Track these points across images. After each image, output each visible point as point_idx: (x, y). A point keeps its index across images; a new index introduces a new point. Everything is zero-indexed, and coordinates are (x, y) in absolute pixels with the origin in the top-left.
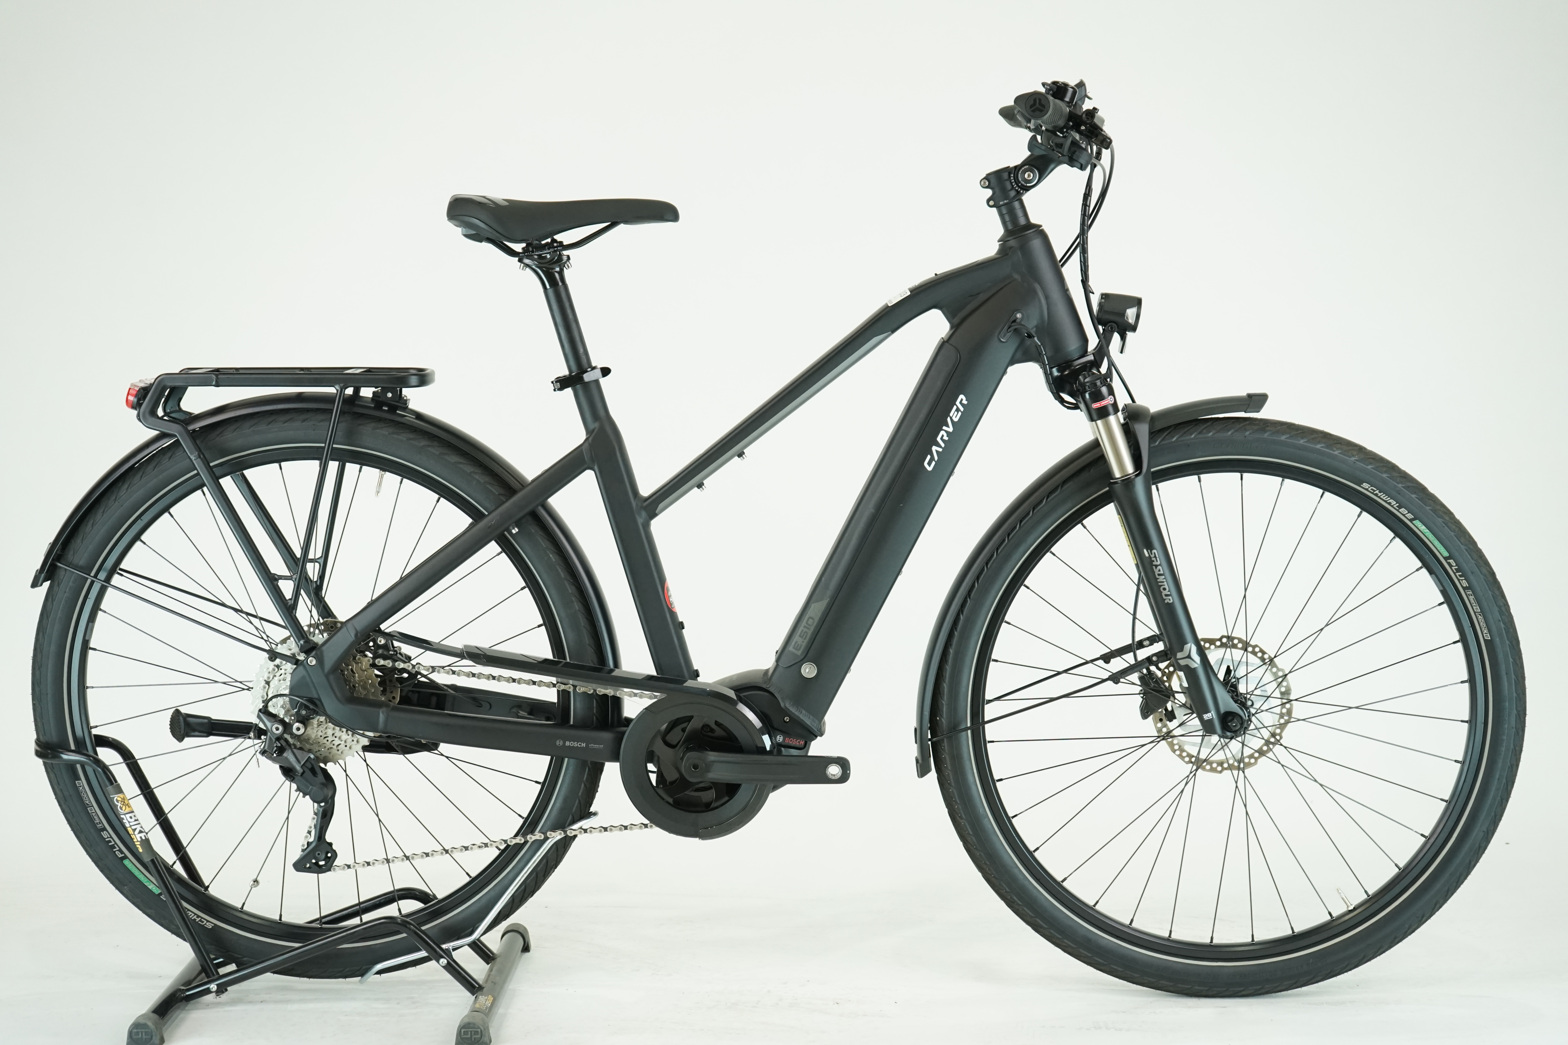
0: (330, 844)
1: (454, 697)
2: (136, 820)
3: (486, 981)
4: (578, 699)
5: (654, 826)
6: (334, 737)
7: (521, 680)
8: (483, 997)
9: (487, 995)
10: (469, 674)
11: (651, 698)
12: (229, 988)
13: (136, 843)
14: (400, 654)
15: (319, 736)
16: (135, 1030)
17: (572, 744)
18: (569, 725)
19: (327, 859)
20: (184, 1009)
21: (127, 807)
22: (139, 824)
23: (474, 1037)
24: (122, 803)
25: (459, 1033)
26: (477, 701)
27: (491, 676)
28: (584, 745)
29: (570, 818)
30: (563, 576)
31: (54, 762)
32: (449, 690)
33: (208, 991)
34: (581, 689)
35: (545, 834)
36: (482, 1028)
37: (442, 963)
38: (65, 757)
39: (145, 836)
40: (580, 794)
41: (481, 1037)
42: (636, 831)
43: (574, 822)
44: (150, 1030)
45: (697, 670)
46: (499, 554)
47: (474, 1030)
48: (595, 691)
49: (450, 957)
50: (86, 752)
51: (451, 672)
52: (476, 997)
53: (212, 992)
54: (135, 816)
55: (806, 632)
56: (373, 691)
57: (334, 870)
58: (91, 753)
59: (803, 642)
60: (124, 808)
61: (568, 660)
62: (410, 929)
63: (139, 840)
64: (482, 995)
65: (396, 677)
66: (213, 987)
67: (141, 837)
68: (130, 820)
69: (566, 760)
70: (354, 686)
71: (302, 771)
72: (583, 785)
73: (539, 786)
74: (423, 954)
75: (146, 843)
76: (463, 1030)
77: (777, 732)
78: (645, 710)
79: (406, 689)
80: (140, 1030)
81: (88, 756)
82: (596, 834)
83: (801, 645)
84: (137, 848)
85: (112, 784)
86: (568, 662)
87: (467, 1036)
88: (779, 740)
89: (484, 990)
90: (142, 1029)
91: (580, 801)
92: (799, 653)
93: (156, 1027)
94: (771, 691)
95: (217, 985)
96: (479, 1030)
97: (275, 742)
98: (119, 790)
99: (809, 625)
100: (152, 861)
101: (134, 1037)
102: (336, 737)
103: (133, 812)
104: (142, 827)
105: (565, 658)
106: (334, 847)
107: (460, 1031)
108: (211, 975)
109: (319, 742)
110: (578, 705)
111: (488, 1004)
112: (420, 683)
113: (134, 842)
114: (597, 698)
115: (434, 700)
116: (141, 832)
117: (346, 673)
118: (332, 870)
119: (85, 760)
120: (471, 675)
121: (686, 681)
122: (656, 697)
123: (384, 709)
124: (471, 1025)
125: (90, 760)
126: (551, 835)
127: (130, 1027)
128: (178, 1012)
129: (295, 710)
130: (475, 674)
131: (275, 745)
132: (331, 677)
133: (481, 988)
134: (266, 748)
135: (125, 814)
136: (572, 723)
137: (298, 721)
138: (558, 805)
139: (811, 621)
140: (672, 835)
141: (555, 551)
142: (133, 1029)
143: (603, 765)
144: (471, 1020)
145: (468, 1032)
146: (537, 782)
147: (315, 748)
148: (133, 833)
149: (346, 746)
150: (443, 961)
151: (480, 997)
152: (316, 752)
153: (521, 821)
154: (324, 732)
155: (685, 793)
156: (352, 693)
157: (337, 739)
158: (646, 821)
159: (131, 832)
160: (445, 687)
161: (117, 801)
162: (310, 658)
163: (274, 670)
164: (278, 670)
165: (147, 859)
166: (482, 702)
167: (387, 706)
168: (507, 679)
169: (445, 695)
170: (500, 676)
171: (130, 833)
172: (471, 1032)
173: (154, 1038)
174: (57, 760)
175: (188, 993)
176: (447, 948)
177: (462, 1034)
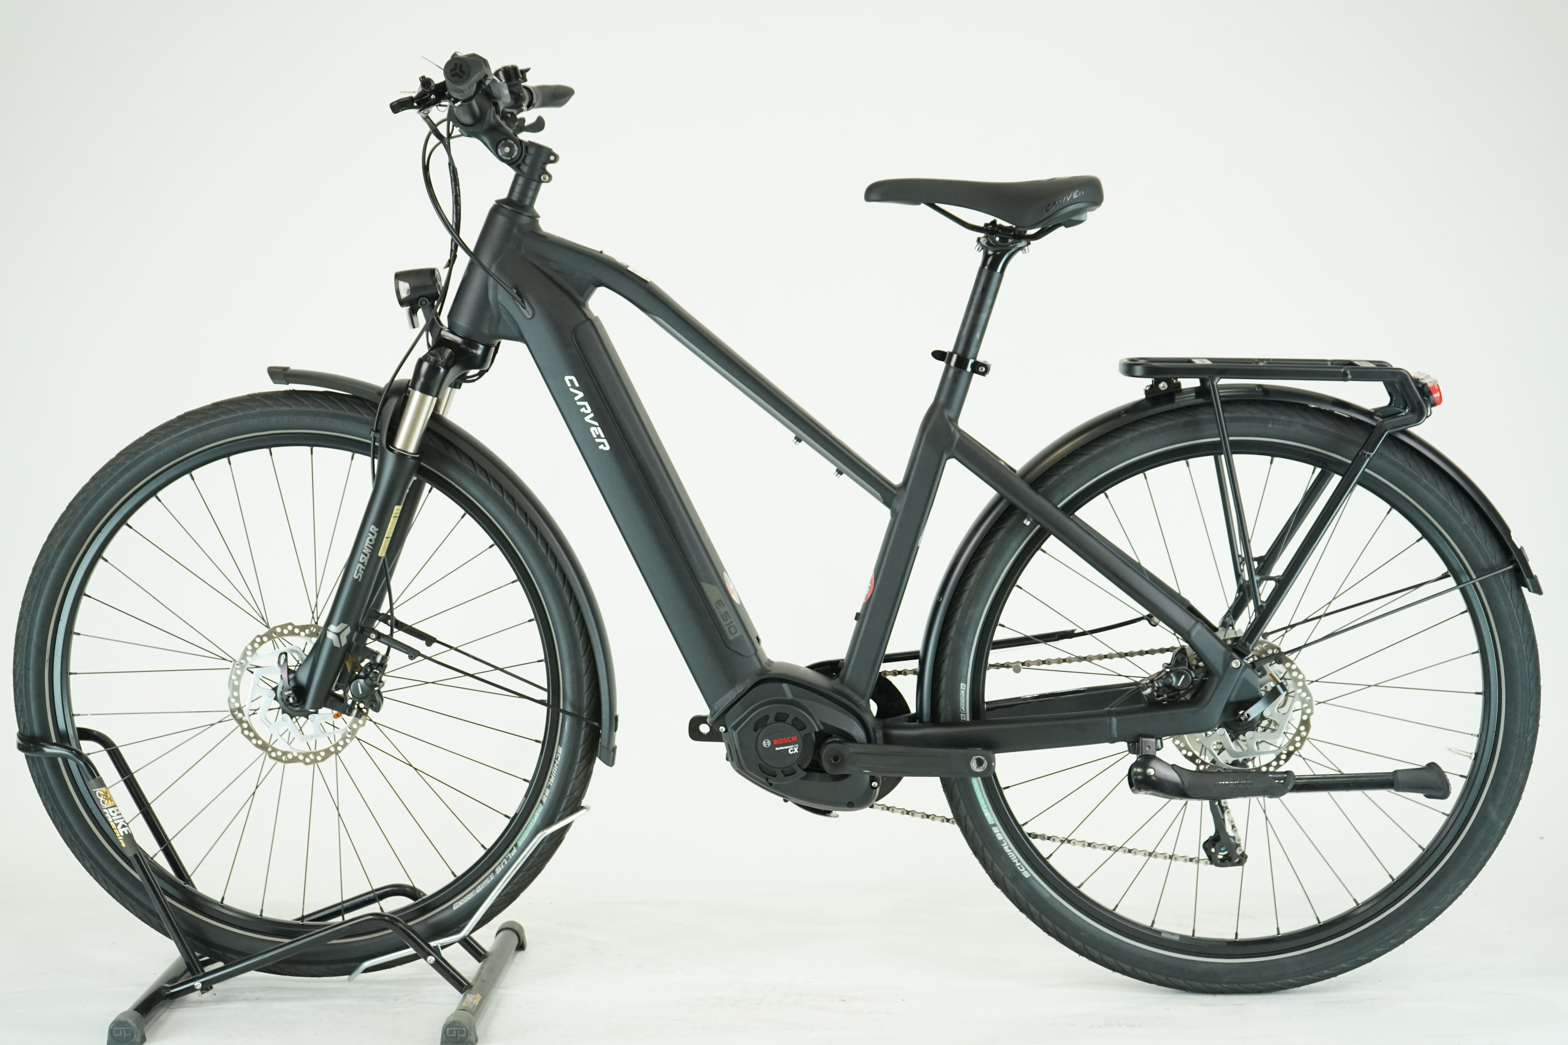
2: (118, 815)
3: (476, 979)
8: (471, 995)
9: (475, 994)
12: (214, 986)
13: (119, 838)
16: (116, 1028)
20: (168, 1007)
21: (109, 801)
22: (122, 818)
23: (459, 1036)
24: (105, 797)
25: (444, 1032)
31: (35, 755)
33: (192, 989)
36: (468, 1027)
37: (430, 960)
38: (47, 750)
39: (128, 831)
41: (467, 1035)
44: (131, 1028)
47: (460, 1029)
49: (439, 955)
50: (68, 745)
52: (464, 996)
53: (196, 990)
54: (117, 810)
58: (74, 746)
60: (106, 802)
62: (397, 926)
63: (122, 834)
64: (470, 993)
66: (198, 984)
67: (124, 832)
68: (112, 814)
74: (410, 951)
75: (129, 837)
76: (448, 1029)
80: (120, 1028)
81: (70, 749)
84: (120, 843)
85: (94, 777)
87: (452, 1035)
89: (474, 988)
90: (123, 1027)
93: (137, 1026)
95: (202, 983)
96: (464, 1029)
98: (102, 784)
100: (136, 856)
101: (116, 1035)
103: (115, 806)
104: (125, 822)
107: (446, 1030)
108: (196, 972)
111: (476, 1002)
113: (117, 837)
116: (123, 826)
119: (67, 753)
124: (457, 1024)
125: (72, 753)
127: (110, 1026)
128: (162, 1010)
133: (470, 986)
135: (107, 809)
142: (114, 1026)
144: (456, 1019)
145: (453, 1030)
148: (115, 828)
150: (431, 959)
151: (468, 995)
159: (114, 826)
161: (100, 795)
165: (130, 854)
171: (113, 828)
172: (456, 1030)
173: (135, 1036)
174: (39, 753)
175: (172, 991)
176: (435, 945)
177: (448, 1032)
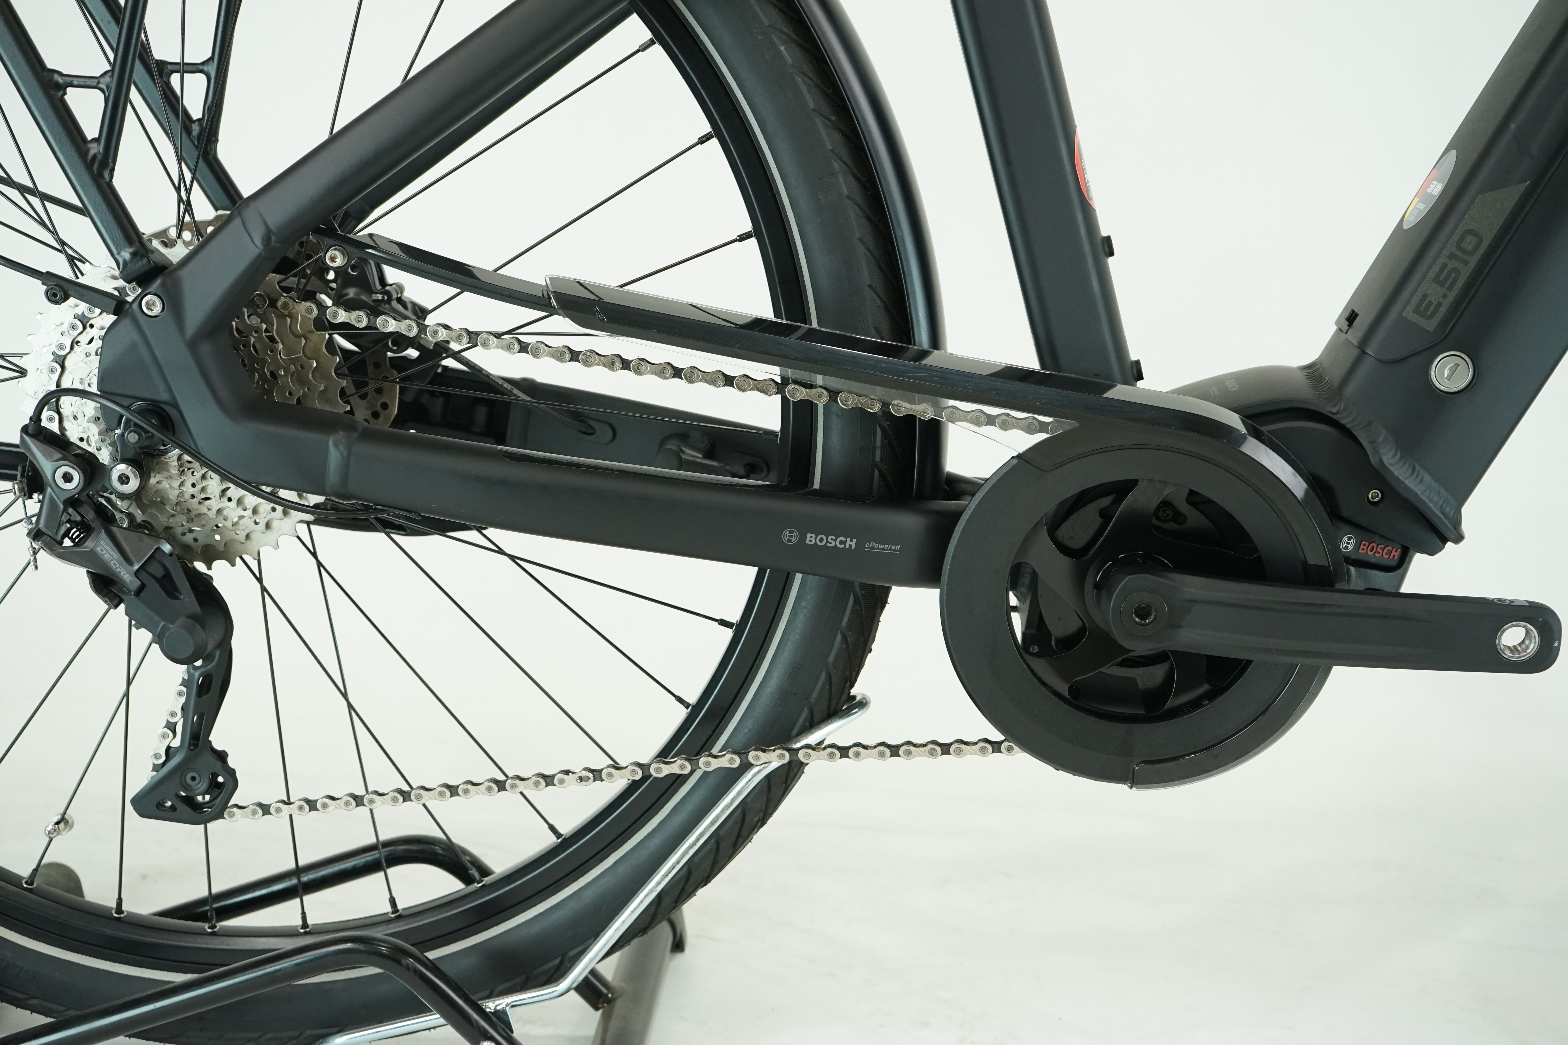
0: (222, 756)
1: (528, 411)
4: (836, 423)
5: (1016, 748)
6: (225, 499)
7: (695, 371)
10: (562, 353)
11: (1030, 429)
14: (400, 300)
15: (187, 496)
17: (821, 540)
18: (808, 490)
19: (214, 787)
26: (581, 421)
27: (618, 359)
28: (852, 543)
29: (805, 714)
30: (811, 104)
32: (516, 391)
34: (848, 401)
35: (741, 752)
40: (831, 659)
42: (972, 759)
43: (812, 725)
45: (1138, 363)
46: (644, 47)
48: (885, 405)
51: (517, 347)
55: (1455, 270)
56: (322, 388)
57: (232, 815)
59: (1445, 296)
61: (815, 325)
65: (391, 358)
69: (799, 577)
70: (274, 375)
71: (137, 583)
72: (839, 637)
73: (729, 633)
77: (1346, 527)
78: (1015, 461)
79: (415, 386)
82: (870, 763)
83: (1439, 305)
86: (815, 330)
88: (1347, 548)
91: (829, 676)
92: (1431, 325)
94: (1343, 422)
97: (65, 510)
99: (1464, 251)
102: (230, 500)
105: (806, 319)
106: (231, 762)
109: (189, 510)
110: (835, 437)
112: (448, 374)
114: (886, 424)
115: (481, 413)
117: (253, 340)
118: (226, 815)
120: (568, 356)
121: (1111, 387)
122: (1043, 427)
123: (341, 435)
126: (757, 758)
129: (117, 431)
130: (579, 353)
131: (65, 518)
132: (206, 348)
134: (41, 525)
136: (817, 485)
137: (124, 461)
138: (774, 683)
139: (1469, 243)
140: (1061, 773)
141: (794, 36)
143: (887, 590)
146: (723, 623)
147: (179, 522)
149: (256, 523)
152: (184, 534)
153: (682, 713)
154: (199, 487)
155: (1101, 670)
156: (270, 392)
157: (233, 504)
158: (996, 735)
160: (506, 385)
162: (149, 297)
163: (74, 327)
164: (84, 328)
166: (592, 423)
167: (350, 427)
168: (659, 368)
169: (508, 404)
170: (642, 359)
